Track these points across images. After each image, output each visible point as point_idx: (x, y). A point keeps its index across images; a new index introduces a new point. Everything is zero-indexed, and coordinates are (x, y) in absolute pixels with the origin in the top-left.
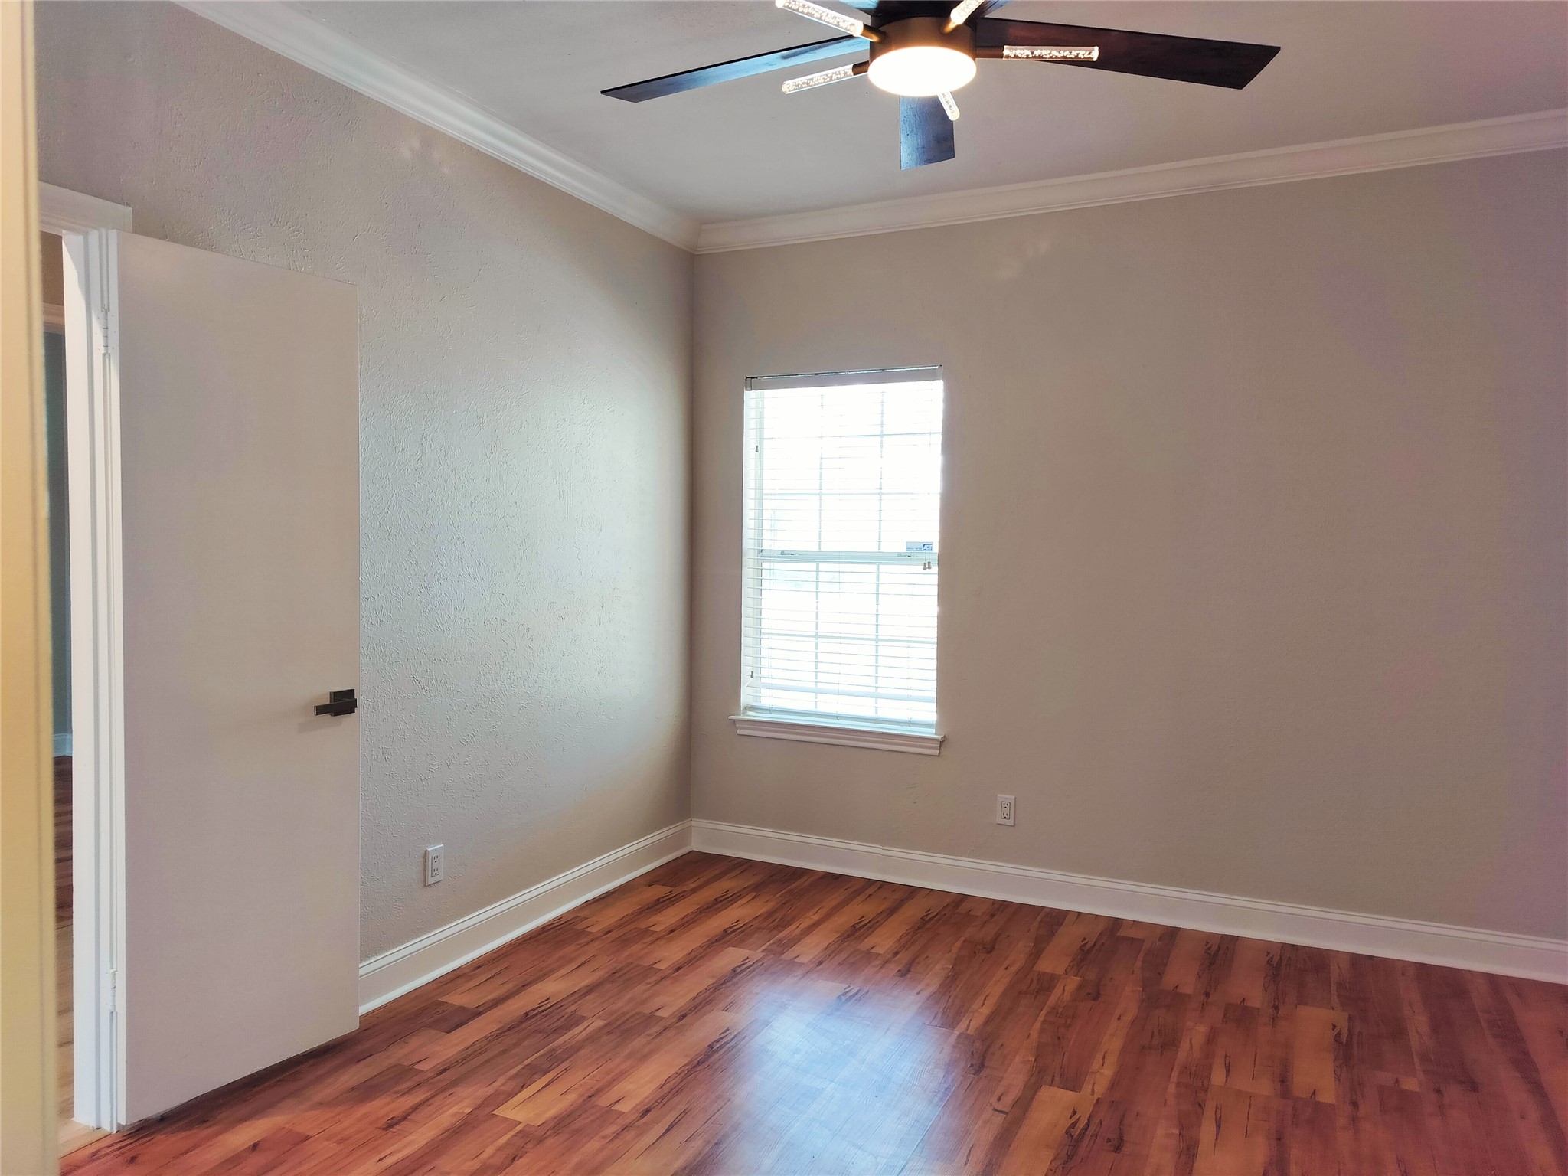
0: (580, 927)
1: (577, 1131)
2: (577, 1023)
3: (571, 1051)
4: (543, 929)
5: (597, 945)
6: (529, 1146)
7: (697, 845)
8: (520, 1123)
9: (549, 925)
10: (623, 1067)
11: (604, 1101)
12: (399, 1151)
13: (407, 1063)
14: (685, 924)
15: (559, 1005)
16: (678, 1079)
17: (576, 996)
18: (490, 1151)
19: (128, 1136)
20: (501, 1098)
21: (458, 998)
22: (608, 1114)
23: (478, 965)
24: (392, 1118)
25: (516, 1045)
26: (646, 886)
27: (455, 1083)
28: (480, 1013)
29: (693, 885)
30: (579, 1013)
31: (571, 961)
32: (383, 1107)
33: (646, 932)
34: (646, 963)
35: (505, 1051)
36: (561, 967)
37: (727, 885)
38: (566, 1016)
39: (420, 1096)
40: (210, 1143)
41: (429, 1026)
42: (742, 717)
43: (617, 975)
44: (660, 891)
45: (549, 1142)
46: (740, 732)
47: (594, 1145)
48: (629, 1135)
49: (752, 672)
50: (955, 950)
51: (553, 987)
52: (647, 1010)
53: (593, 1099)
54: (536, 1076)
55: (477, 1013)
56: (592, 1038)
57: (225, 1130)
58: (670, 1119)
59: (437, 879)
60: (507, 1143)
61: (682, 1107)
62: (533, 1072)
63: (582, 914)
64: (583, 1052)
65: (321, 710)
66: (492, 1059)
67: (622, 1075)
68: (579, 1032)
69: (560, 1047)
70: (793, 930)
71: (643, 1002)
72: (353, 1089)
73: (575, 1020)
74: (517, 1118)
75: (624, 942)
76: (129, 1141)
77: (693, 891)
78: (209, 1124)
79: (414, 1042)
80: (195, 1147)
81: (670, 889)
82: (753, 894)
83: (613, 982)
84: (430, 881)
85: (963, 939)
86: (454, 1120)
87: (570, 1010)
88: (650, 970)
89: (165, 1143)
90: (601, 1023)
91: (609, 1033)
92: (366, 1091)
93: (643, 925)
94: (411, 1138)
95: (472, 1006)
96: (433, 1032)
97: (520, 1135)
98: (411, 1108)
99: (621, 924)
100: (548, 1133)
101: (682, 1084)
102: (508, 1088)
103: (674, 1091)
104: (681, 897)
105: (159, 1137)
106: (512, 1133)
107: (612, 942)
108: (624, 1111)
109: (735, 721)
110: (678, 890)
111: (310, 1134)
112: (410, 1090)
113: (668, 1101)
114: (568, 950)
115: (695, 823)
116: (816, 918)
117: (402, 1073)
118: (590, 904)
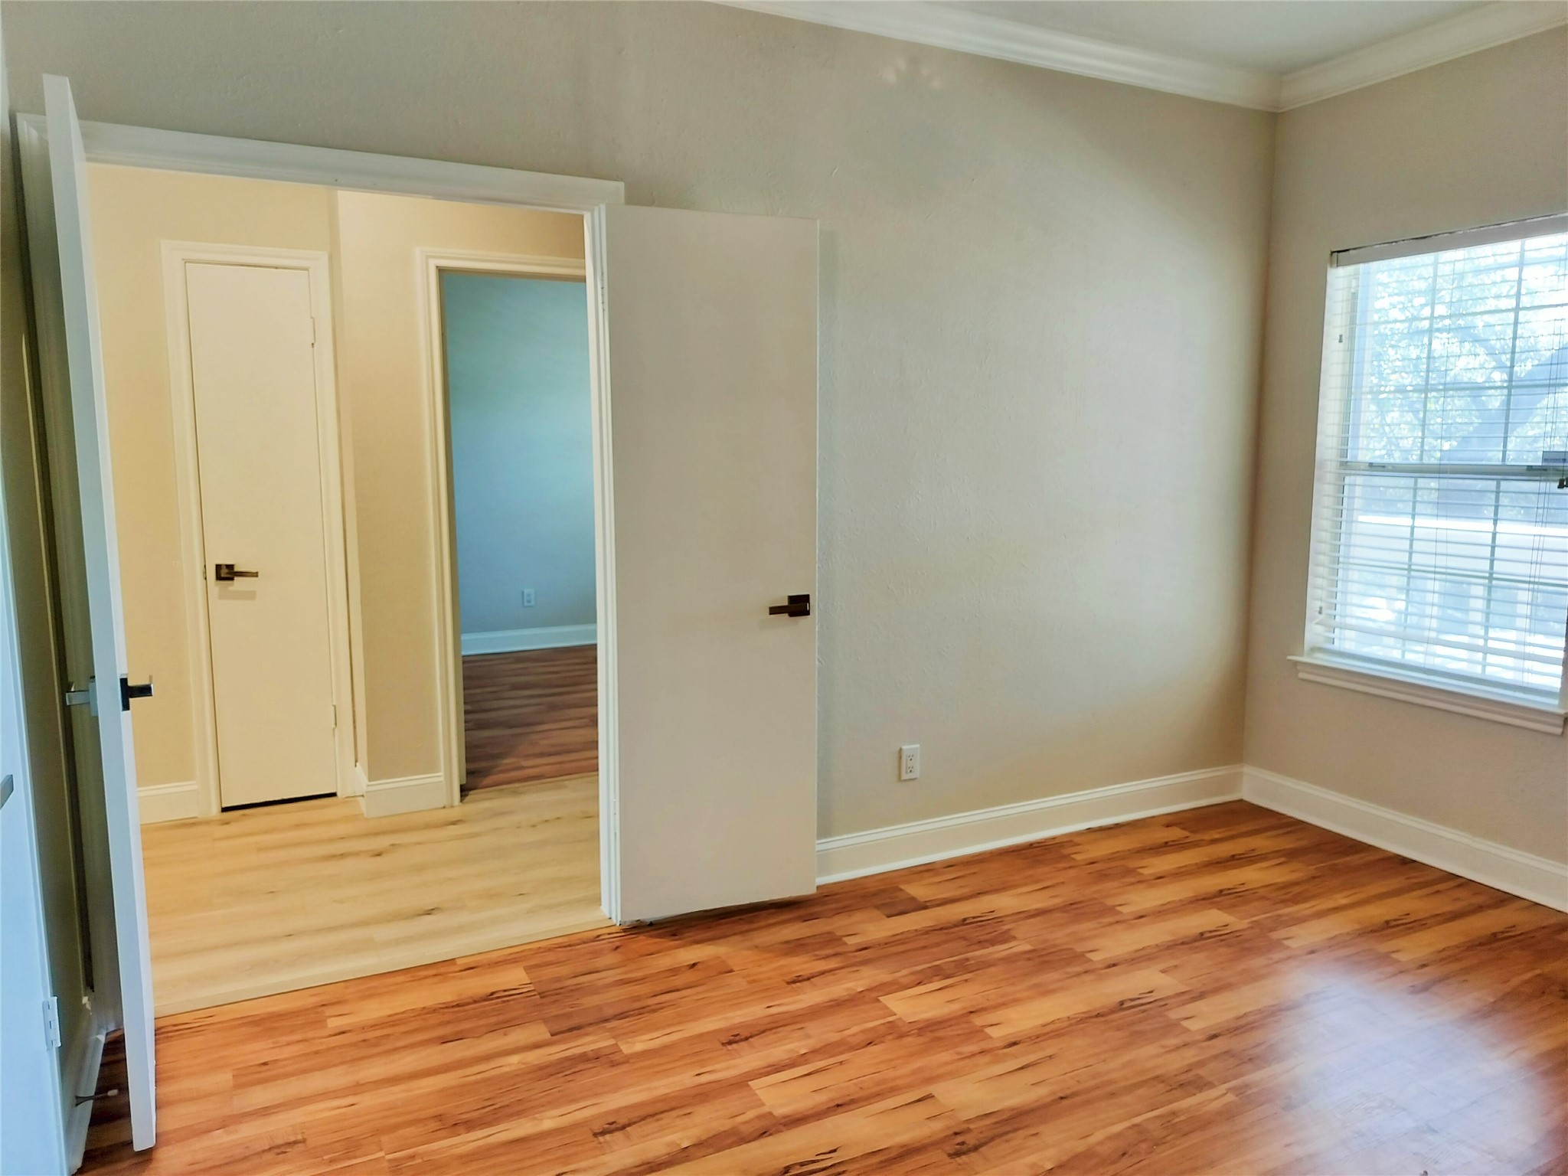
0: (1066, 851)
1: (938, 1039)
2: (1005, 941)
3: (984, 965)
4: (1031, 846)
5: (1072, 873)
6: (890, 1037)
7: (1248, 793)
8: (895, 1015)
9: (1039, 843)
10: (1019, 995)
11: (978, 1021)
12: (787, 1004)
13: (838, 934)
14: (1179, 874)
15: (999, 920)
16: (1065, 1024)
17: (1021, 915)
18: (854, 1030)
19: (625, 930)
20: (894, 988)
21: (918, 891)
22: (978, 1033)
23: (950, 865)
24: (800, 976)
25: (938, 945)
26: (1163, 826)
27: (866, 962)
28: (925, 908)
29: (1217, 836)
30: (1013, 933)
31: (1037, 882)
32: (801, 964)
33: (1131, 871)
34: (1110, 902)
35: (924, 947)
36: (1026, 884)
37: (1260, 843)
38: (1000, 932)
39: (833, 964)
40: (668, 952)
41: (877, 907)
42: (1305, 659)
43: (1074, 906)
44: (1175, 833)
45: (909, 1039)
46: (1302, 675)
47: (946, 1056)
48: (983, 1060)
49: (1321, 608)
50: (1515, 981)
51: (1004, 903)
52: (1079, 948)
53: (972, 1015)
54: (936, 978)
55: (924, 907)
56: (1008, 960)
57: (683, 946)
58: (1031, 1058)
59: (911, 776)
60: (872, 1029)
61: (1049, 1052)
62: (938, 973)
63: (1077, 840)
64: (993, 969)
65: (775, 611)
66: (908, 951)
67: (1015, 1001)
68: (1000, 950)
69: (973, 958)
70: (1304, 908)
71: (1083, 939)
72: (787, 942)
73: (1005, 938)
74: (895, 1010)
75: (1102, 876)
76: (623, 934)
77: (1214, 841)
78: (677, 937)
79: (857, 917)
80: (658, 952)
81: (1187, 833)
82: (1283, 859)
83: (1065, 912)
84: (905, 776)
85: (1538, 971)
86: (845, 994)
87: (1005, 928)
88: (1111, 910)
89: (644, 942)
90: (1028, 947)
91: (1029, 959)
92: (796, 947)
93: (1132, 864)
94: (803, 997)
95: (922, 900)
96: (877, 913)
97: (888, 1025)
98: (819, 972)
99: (1111, 858)
100: (912, 1032)
101: (1068, 1029)
102: (905, 981)
103: (1053, 1034)
104: (1196, 844)
105: (641, 937)
106: (882, 1021)
107: (1090, 873)
108: (992, 1035)
109: (1296, 663)
110: (1194, 838)
111: (735, 969)
112: (827, 957)
113: (1042, 1041)
114: (1040, 871)
115: (1247, 770)
116: (1344, 901)
117: (832, 939)
118: (1092, 832)
